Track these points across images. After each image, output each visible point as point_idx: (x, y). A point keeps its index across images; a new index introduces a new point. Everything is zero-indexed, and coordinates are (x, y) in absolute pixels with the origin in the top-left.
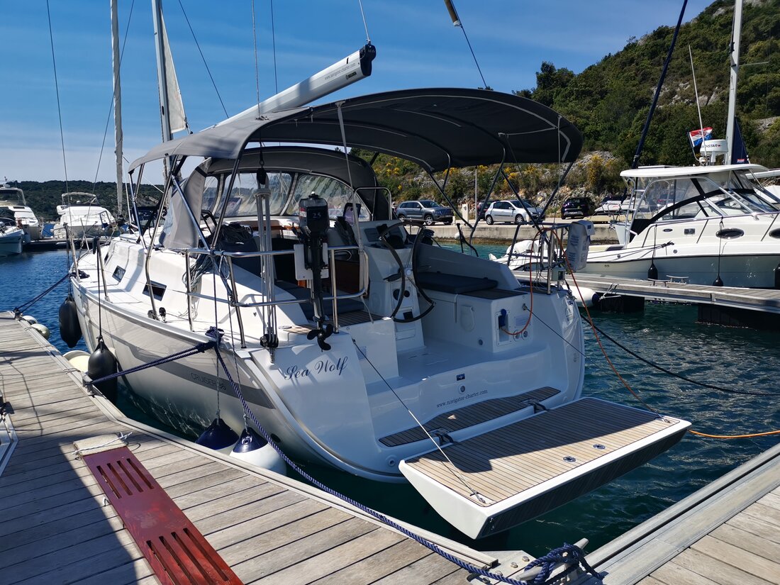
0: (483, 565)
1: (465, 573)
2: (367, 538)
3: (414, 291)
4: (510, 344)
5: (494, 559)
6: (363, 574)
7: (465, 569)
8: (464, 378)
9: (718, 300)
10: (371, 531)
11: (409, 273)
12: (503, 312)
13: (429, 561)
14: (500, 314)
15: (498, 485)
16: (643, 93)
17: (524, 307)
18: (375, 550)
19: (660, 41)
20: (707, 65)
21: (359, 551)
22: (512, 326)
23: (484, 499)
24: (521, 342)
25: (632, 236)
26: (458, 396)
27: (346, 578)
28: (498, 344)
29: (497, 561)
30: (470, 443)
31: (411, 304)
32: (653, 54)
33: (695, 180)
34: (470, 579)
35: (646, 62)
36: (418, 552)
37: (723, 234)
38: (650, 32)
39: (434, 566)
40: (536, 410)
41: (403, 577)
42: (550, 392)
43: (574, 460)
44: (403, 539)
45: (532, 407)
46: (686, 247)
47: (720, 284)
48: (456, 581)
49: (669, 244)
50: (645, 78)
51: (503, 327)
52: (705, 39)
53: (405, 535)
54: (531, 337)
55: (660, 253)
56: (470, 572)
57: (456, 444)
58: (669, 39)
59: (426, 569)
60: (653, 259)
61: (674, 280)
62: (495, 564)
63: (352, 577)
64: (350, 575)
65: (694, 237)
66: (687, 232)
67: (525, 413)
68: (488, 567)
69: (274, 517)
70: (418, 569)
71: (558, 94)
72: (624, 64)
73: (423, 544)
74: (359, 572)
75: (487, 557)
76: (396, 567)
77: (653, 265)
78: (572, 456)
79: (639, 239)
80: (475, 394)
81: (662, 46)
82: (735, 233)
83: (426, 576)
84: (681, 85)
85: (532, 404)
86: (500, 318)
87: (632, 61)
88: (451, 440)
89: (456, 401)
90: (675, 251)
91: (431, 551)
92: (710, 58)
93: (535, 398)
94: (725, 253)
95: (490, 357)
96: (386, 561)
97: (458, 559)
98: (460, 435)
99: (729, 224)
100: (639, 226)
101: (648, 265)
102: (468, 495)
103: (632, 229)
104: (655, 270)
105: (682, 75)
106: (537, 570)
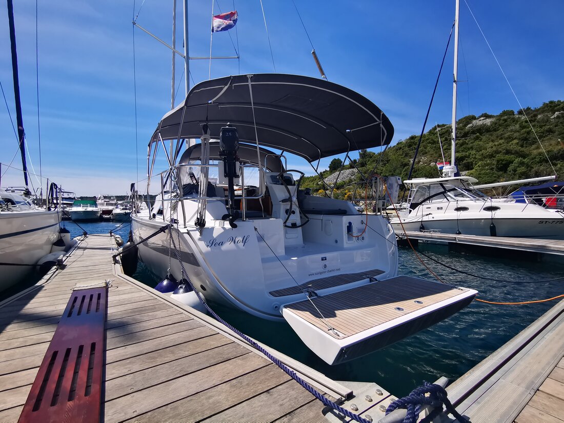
0: (338, 397)
1: (320, 405)
2: (238, 361)
3: (297, 211)
4: (354, 243)
5: (349, 391)
6: (222, 397)
7: (320, 400)
8: (326, 259)
9: (459, 241)
10: (243, 355)
11: (295, 199)
12: (350, 223)
13: (287, 388)
14: (348, 225)
15: (349, 324)
16: (406, 160)
17: (362, 222)
18: (241, 372)
19: (412, 141)
20: (434, 150)
21: (228, 372)
22: (355, 232)
23: (338, 333)
24: (360, 243)
25: (410, 211)
26: (322, 270)
27: (204, 401)
28: (346, 243)
29: (352, 393)
30: (328, 297)
31: (296, 218)
32: (410, 146)
33: (441, 184)
34: (325, 413)
35: (407, 149)
36: (278, 377)
37: (458, 209)
38: (408, 138)
39: (291, 394)
40: (371, 281)
41: (259, 404)
42: (379, 272)
43: (403, 310)
44: (268, 364)
45: (368, 279)
46: (438, 216)
47: (460, 233)
48: (311, 413)
49: (430, 214)
50: (406, 155)
51: (350, 233)
52: (432, 140)
53: (270, 360)
54: (366, 241)
55: (426, 218)
56: (325, 404)
57: (319, 297)
58: (416, 140)
59: (283, 397)
60: (422, 221)
61: (433, 231)
62: (350, 396)
63: (211, 401)
64: (210, 397)
65: (442, 211)
66: (438, 208)
67: (364, 282)
68: (344, 399)
69: (172, 338)
70: (276, 396)
71: (368, 161)
72: (397, 150)
73: (284, 370)
74: (219, 395)
75: (343, 387)
76: (255, 391)
77: (422, 225)
78: (401, 307)
79: (414, 212)
80: (333, 270)
81: (413, 142)
82: (465, 209)
83: (281, 405)
84: (423, 158)
85: (368, 278)
86: (348, 226)
87: (400, 148)
88: (316, 294)
89: (321, 273)
90: (433, 218)
91: (290, 378)
92: (435, 147)
93: (371, 275)
94: (460, 218)
95: (341, 249)
96: (248, 385)
97: (315, 389)
98: (322, 292)
99: (461, 205)
100: (414, 206)
101: (419, 225)
102: (327, 330)
103: (410, 208)
104: (423, 226)
105: (423, 154)
106: (401, 413)
